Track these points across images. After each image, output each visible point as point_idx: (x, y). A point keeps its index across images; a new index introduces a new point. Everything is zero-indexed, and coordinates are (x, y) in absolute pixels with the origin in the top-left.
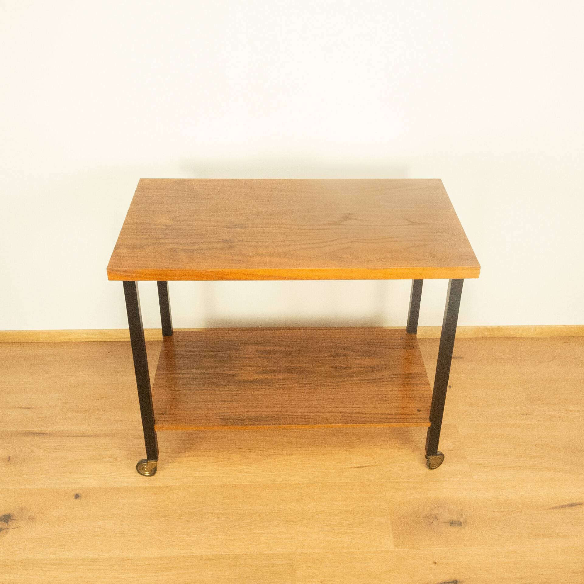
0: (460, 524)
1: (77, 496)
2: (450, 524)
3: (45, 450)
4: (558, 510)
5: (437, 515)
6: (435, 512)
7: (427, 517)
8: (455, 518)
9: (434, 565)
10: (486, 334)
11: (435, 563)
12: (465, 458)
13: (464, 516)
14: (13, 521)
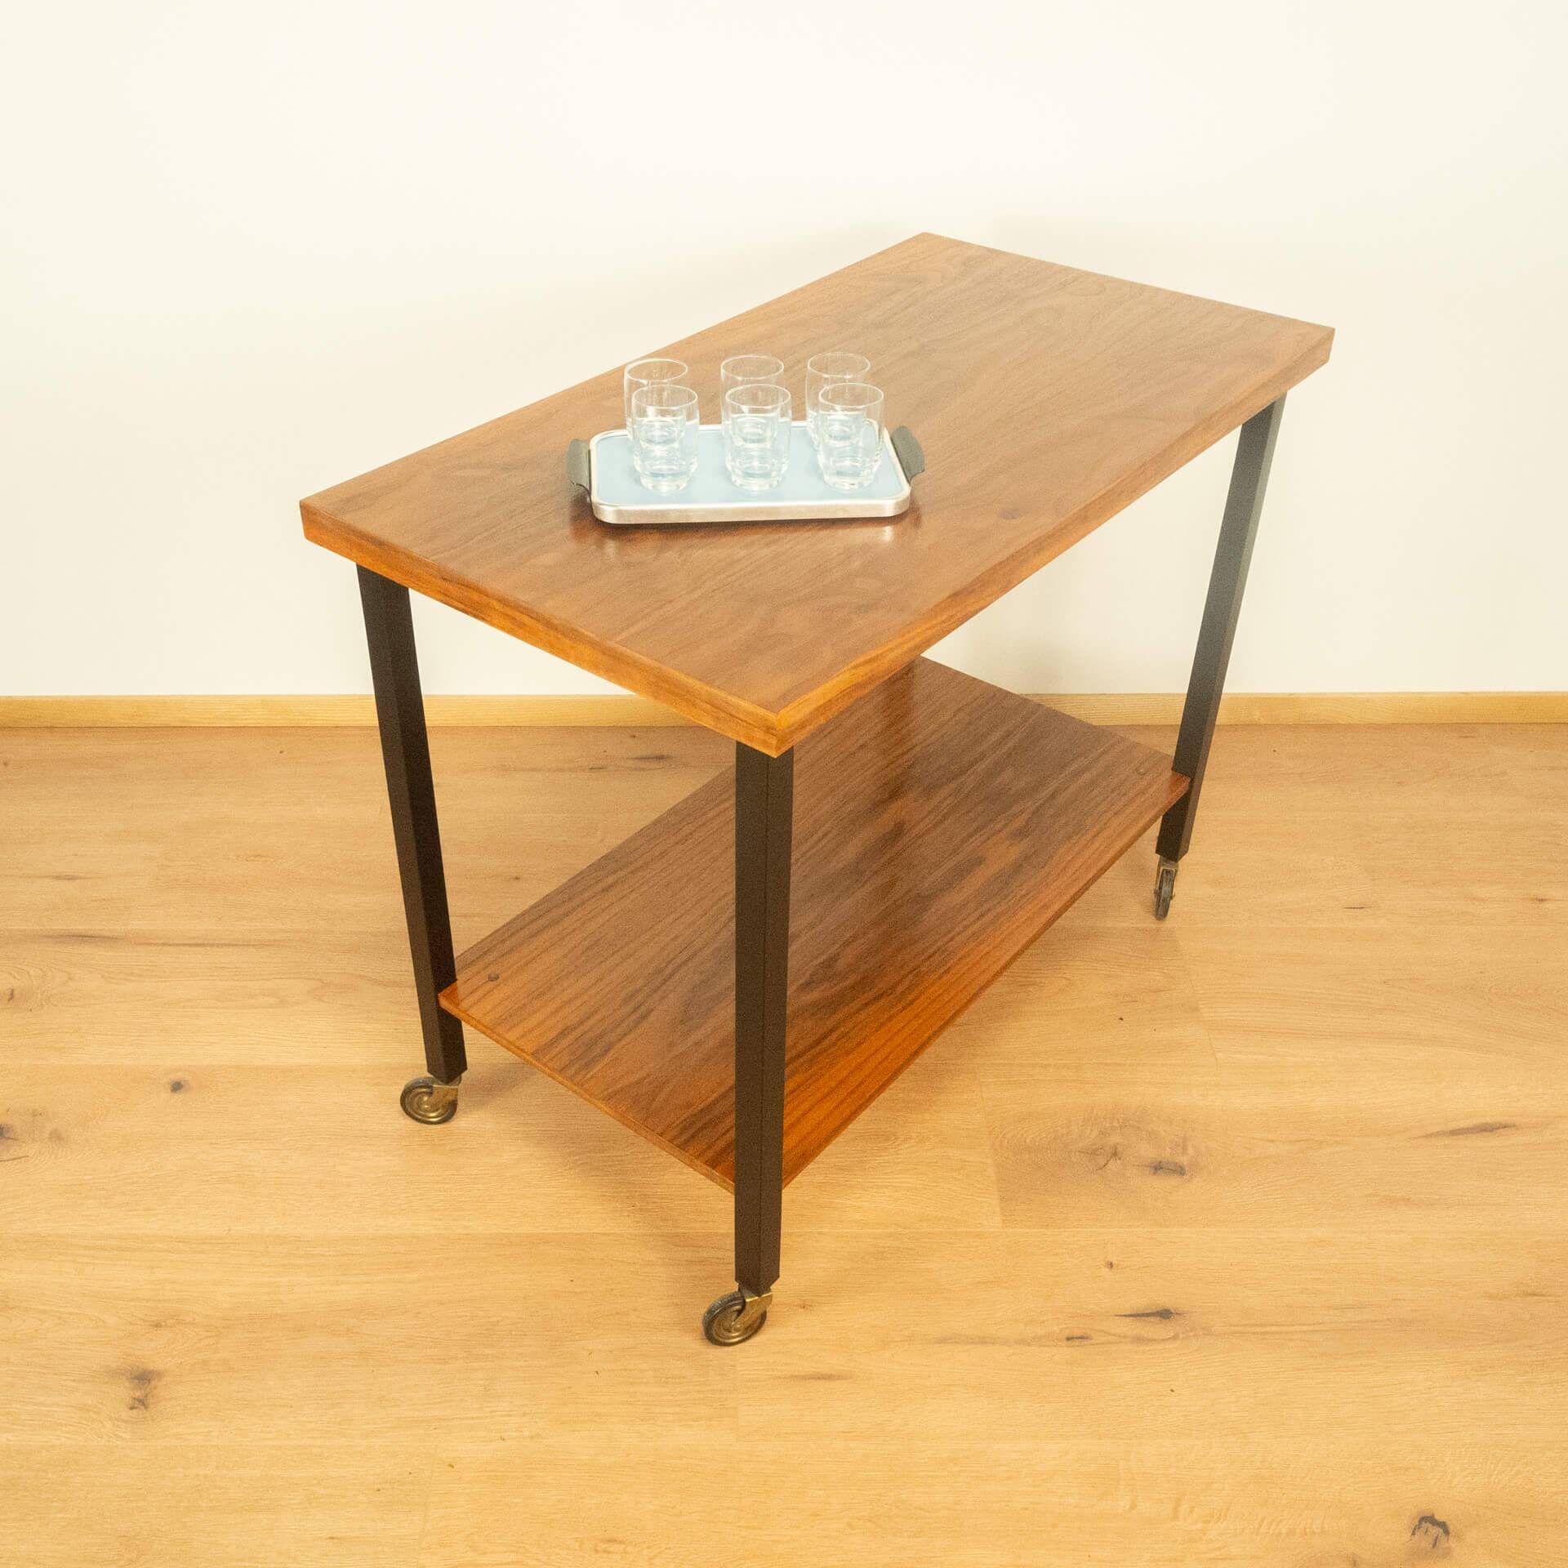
0: (1179, 1170)
1: (177, 1087)
2: (1153, 1170)
3: (103, 976)
4: (1447, 1141)
5: (1118, 1147)
6: (1115, 1139)
7: (1093, 1153)
8: (1166, 1154)
9: (1107, 1270)
10: (1257, 716)
11: (1111, 1265)
12: (1197, 1009)
13: (1190, 1151)
14: (10, 1142)
